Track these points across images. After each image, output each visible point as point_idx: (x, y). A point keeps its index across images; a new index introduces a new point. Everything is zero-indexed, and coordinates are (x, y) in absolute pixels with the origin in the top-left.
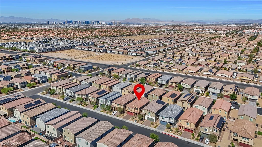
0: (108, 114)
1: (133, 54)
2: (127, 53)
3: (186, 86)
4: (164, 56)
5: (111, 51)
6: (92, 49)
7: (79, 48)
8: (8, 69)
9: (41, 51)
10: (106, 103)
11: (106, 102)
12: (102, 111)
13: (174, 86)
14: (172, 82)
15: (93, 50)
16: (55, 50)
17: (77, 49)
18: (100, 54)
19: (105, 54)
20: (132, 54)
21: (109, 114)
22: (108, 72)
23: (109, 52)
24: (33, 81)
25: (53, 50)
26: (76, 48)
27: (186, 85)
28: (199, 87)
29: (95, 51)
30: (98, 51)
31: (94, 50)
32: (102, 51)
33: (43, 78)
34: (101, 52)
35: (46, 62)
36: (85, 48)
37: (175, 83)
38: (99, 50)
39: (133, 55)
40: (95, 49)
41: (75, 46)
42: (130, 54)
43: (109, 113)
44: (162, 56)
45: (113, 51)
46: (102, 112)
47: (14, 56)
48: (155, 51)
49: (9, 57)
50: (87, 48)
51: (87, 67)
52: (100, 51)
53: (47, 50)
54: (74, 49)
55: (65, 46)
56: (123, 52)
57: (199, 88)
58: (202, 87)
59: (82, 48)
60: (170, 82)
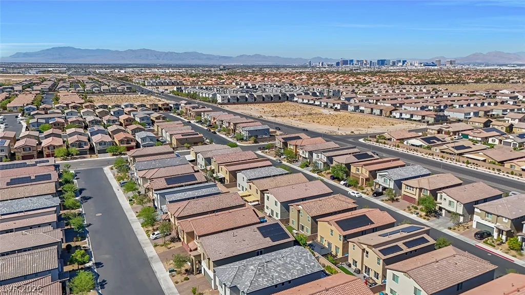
2: (391, 113)
3: (450, 204)
4: (485, 123)
5: (357, 108)
6: (321, 102)
7: (300, 101)
8: (127, 121)
9: (226, 101)
13: (417, 197)
14: (410, 187)
15: (322, 103)
16: (253, 100)
17: (296, 101)
18: (332, 112)
19: (342, 113)
20: (401, 114)
22: (281, 143)
23: (353, 109)
24: (125, 142)
25: (250, 100)
26: (295, 99)
27: (450, 201)
28: (491, 214)
29: (326, 106)
30: (331, 107)
31: (325, 104)
32: (339, 107)
33: (148, 139)
34: (336, 108)
35: (204, 116)
36: (309, 100)
37: (421, 189)
38: (334, 105)
39: (403, 119)
40: (327, 103)
41: (296, 95)
42: (398, 116)
43: (150, 232)
44: (477, 124)
45: (361, 108)
47: (172, 106)
48: (472, 114)
49: (163, 105)
50: (312, 100)
51: (256, 130)
52: (336, 106)
53: (238, 99)
54: (291, 101)
55: (274, 95)
56: (381, 111)
57: (490, 218)
58: (503, 217)
59: (304, 100)
60: (405, 184)
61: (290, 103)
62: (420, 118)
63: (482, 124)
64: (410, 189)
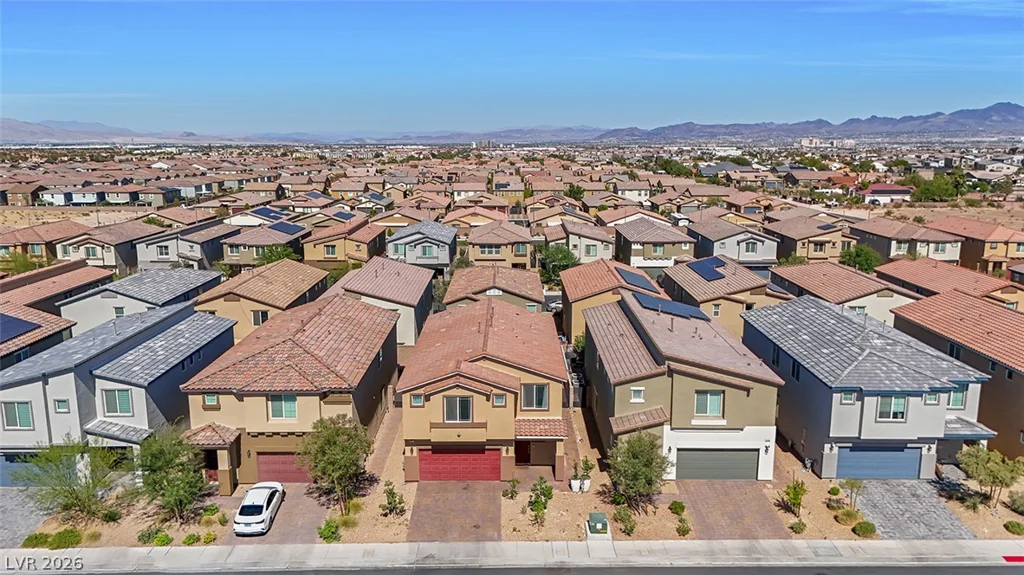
0: (168, 542)
1: (77, 198)
3: (588, 252)
10: (83, 421)
11: (86, 412)
20: (68, 197)
21: (193, 540)
27: (588, 246)
28: (662, 244)
37: (513, 244)
43: (175, 530)
44: (263, 194)
48: (204, 187)
58: (681, 243)
60: (477, 245)
62: (125, 198)
63: (273, 194)
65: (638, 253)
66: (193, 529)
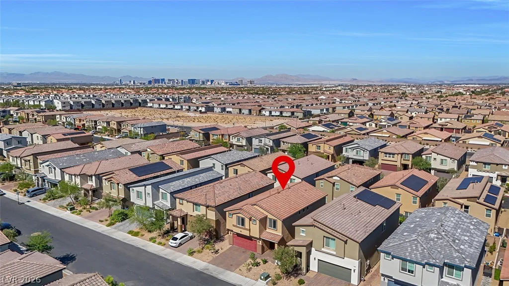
0: (154, 242)
1: (273, 113)
2: (260, 111)
3: (442, 163)
4: (349, 114)
5: (223, 110)
6: (182, 107)
7: (156, 106)
9: (68, 108)
10: (153, 200)
11: (155, 197)
12: (136, 230)
13: (398, 164)
14: (390, 154)
15: (184, 107)
16: (101, 106)
17: (151, 107)
18: (198, 115)
19: (209, 114)
20: (270, 112)
21: (160, 244)
22: (201, 135)
23: (220, 110)
25: (97, 106)
26: (149, 105)
27: (442, 160)
28: (489, 164)
29: (188, 110)
30: (195, 110)
31: (187, 107)
32: (203, 110)
33: (14, 141)
34: (200, 111)
35: (61, 119)
36: (167, 105)
37: (402, 154)
38: (198, 108)
39: (273, 116)
40: (189, 107)
41: (148, 100)
42: (267, 114)
43: (159, 240)
44: (343, 115)
45: (228, 110)
46: (136, 234)
48: (325, 110)
50: (171, 104)
51: (152, 127)
52: (200, 109)
53: (82, 106)
54: (144, 107)
55: (125, 101)
56: (250, 111)
57: (488, 168)
58: (502, 164)
59: (161, 105)
60: (383, 152)
61: (144, 109)
62: (289, 114)
63: (347, 115)
64: (390, 157)
65: (473, 167)
66: (163, 241)
